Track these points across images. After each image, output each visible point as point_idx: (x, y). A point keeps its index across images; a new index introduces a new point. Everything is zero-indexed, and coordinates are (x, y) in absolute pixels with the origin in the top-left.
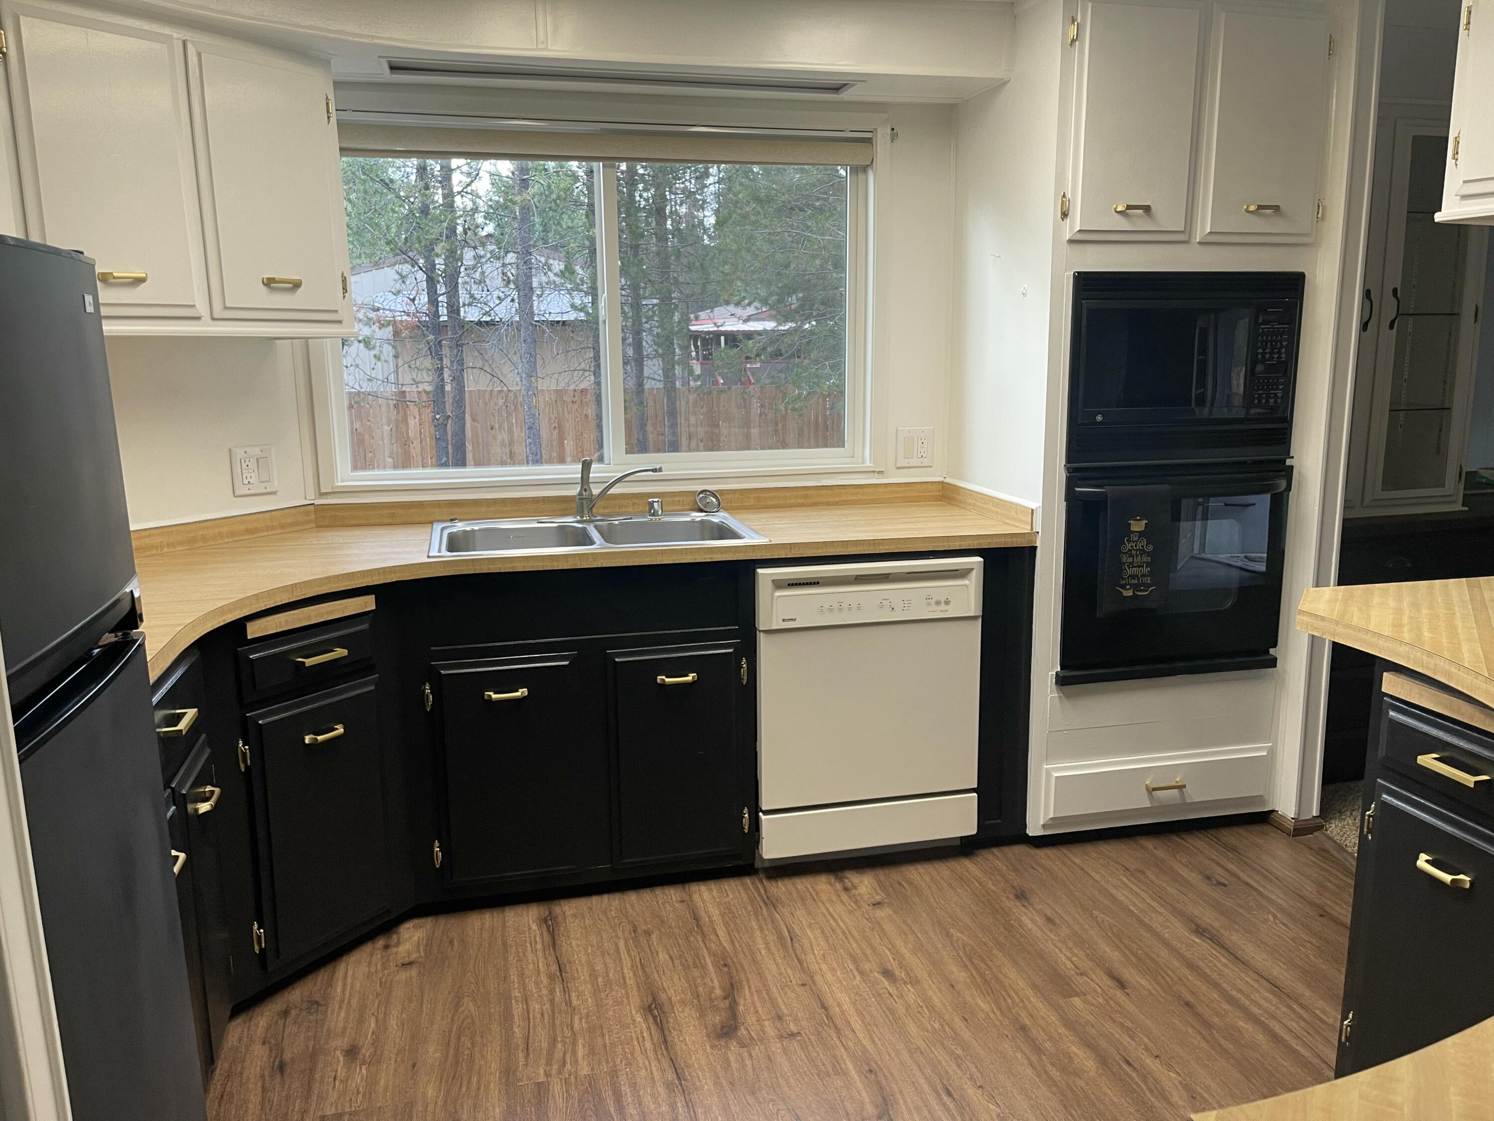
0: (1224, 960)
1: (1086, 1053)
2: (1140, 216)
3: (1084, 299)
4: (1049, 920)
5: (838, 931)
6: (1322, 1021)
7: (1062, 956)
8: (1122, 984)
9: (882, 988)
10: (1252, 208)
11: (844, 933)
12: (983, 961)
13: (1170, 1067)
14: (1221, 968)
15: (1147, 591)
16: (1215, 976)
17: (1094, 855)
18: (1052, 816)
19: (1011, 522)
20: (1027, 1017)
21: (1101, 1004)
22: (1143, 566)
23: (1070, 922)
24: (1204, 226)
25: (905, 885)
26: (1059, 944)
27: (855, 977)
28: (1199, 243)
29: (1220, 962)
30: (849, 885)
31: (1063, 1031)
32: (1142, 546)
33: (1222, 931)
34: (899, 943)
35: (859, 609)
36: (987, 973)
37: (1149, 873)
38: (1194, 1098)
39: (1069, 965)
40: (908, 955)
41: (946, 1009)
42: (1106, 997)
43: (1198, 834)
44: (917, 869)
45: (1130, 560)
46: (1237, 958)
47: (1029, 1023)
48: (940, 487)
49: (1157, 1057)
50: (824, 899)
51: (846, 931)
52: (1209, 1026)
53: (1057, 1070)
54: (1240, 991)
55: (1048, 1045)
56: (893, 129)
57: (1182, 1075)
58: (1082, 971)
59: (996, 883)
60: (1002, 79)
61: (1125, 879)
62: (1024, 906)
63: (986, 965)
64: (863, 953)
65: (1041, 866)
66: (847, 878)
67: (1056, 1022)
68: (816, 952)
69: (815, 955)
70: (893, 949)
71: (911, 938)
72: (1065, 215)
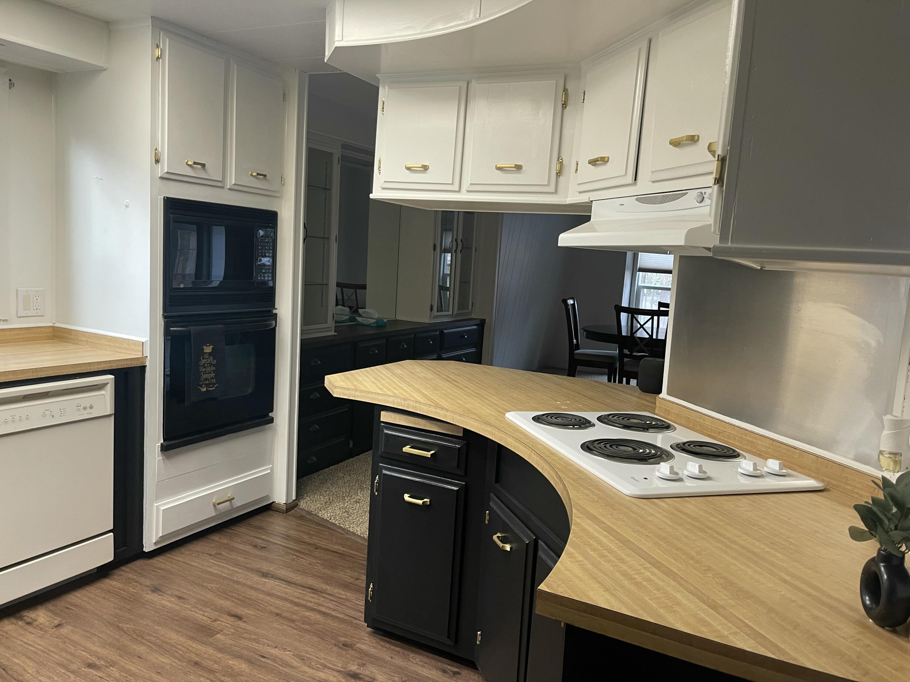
0: (284, 586)
1: (238, 662)
2: (199, 169)
3: (171, 214)
4: (180, 598)
5: (39, 652)
6: (341, 598)
7: (198, 615)
8: (239, 618)
9: (93, 676)
10: (254, 174)
11: (44, 652)
12: (151, 635)
13: (285, 650)
14: (284, 590)
15: (214, 387)
16: (284, 595)
17: (187, 553)
18: (161, 535)
19: (123, 351)
20: (196, 657)
21: (233, 633)
22: (211, 373)
23: (193, 594)
24: (231, 180)
25: (70, 607)
26: (193, 609)
27: (69, 677)
28: (229, 189)
29: (282, 587)
30: (29, 620)
31: (220, 655)
32: (211, 361)
33: (275, 571)
34: (89, 645)
35: (27, 419)
36: (158, 641)
37: (223, 553)
38: (303, 659)
39: (205, 618)
40: (99, 650)
41: (143, 672)
42: (234, 628)
43: (240, 525)
44: (75, 595)
45: (204, 370)
46: (290, 582)
47: (199, 660)
48: (52, 329)
49: (276, 647)
50: (14, 635)
51: (45, 650)
52: (293, 621)
53: (228, 677)
54: (298, 598)
55: (216, 666)
56: (10, 80)
57: (292, 650)
58: (214, 619)
59: (134, 587)
60: (103, 67)
61: (212, 561)
62: (160, 595)
63: (155, 637)
64: (67, 660)
65: (159, 568)
66: (25, 616)
67: (214, 652)
68: (29, 671)
69: (30, 673)
70: (86, 650)
71: (95, 639)
72: (157, 161)
